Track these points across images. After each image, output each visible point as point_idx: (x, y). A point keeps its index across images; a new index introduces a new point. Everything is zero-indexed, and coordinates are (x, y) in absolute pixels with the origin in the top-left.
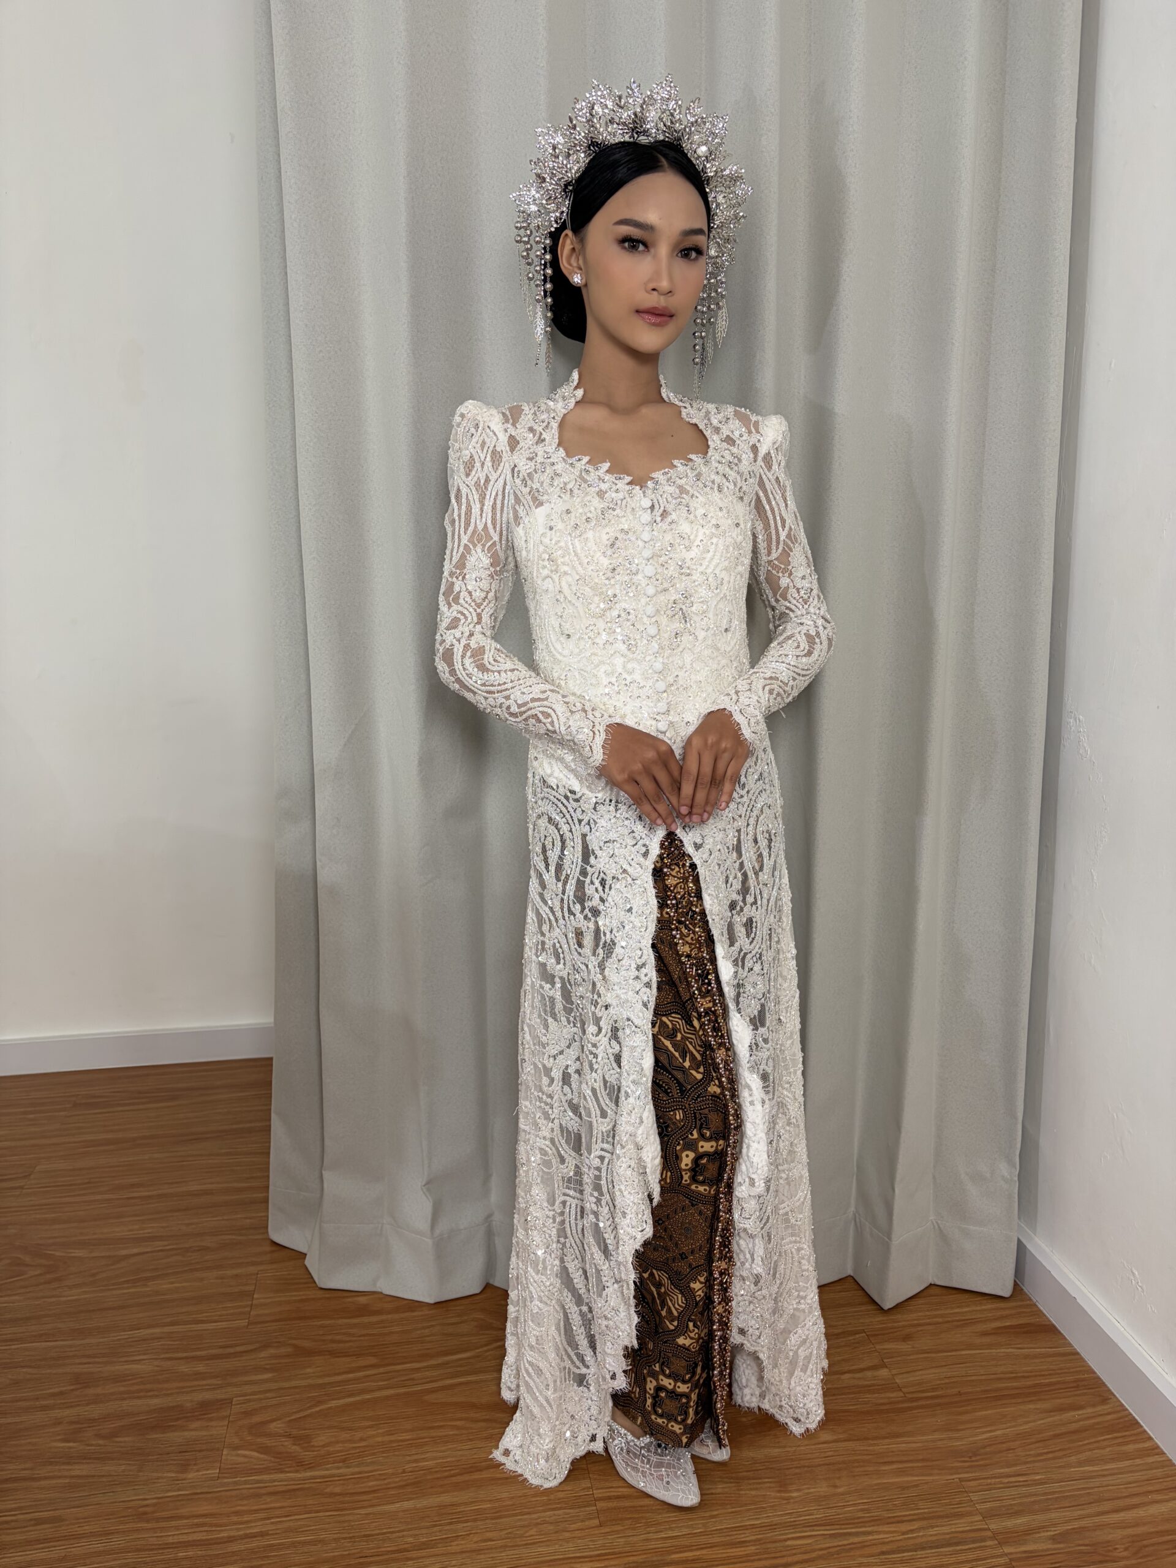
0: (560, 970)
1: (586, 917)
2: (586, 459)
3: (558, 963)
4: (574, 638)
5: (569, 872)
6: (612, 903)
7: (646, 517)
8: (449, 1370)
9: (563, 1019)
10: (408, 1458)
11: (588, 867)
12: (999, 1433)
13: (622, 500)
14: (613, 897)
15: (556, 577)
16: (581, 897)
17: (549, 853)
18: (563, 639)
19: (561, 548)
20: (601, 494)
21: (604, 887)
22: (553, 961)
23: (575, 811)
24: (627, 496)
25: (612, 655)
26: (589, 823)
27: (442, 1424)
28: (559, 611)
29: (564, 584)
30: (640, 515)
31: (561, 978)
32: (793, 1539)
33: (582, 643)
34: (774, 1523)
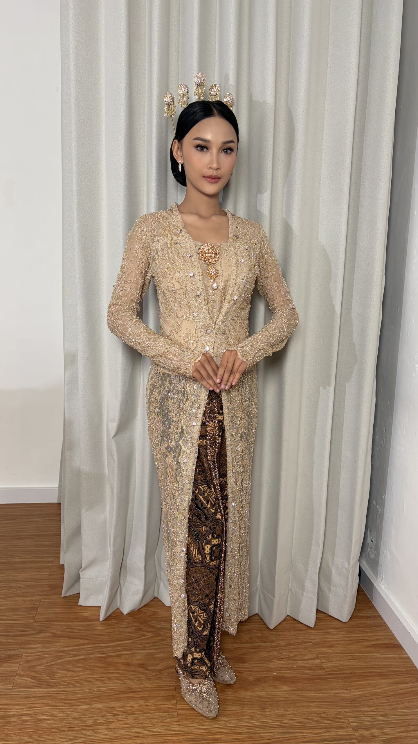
8: (119, 648)
27: (113, 671)
32: (264, 733)
34: (256, 725)
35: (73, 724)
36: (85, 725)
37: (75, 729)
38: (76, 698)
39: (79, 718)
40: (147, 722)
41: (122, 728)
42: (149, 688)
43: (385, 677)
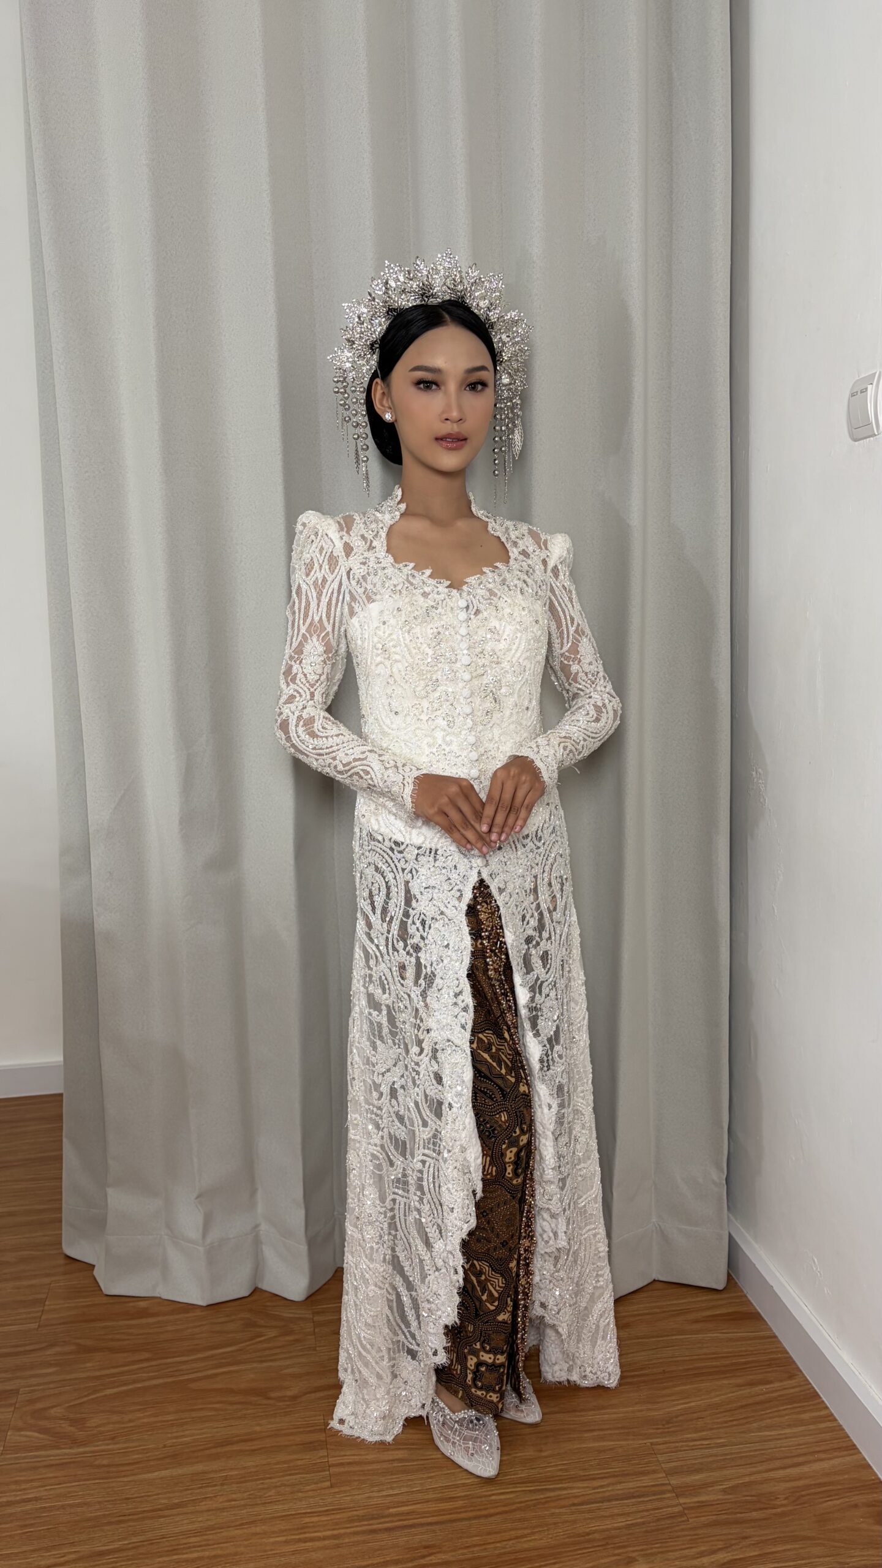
0: (384, 999)
1: (408, 953)
2: (412, 565)
3: (384, 993)
4: (401, 715)
5: (393, 914)
6: (432, 941)
7: (463, 615)
8: (214, 1362)
9: (390, 1041)
10: (169, 1435)
11: (410, 910)
12: (693, 1404)
13: (442, 601)
14: (432, 935)
15: (387, 663)
16: (404, 934)
17: (376, 898)
18: (392, 715)
19: (392, 640)
20: (425, 595)
21: (424, 927)
22: (380, 991)
23: (399, 861)
24: (447, 597)
25: (433, 730)
26: (411, 872)
27: (201, 1406)
28: (389, 691)
29: (394, 670)
30: (458, 614)
31: (388, 1006)
33: (409, 719)
35: (128, 1509)
36: (151, 1508)
37: (130, 1517)
38: (130, 1461)
39: (136, 1498)
40: (270, 1494)
41: (223, 1509)
42: (272, 1431)
43: (728, 1375)
